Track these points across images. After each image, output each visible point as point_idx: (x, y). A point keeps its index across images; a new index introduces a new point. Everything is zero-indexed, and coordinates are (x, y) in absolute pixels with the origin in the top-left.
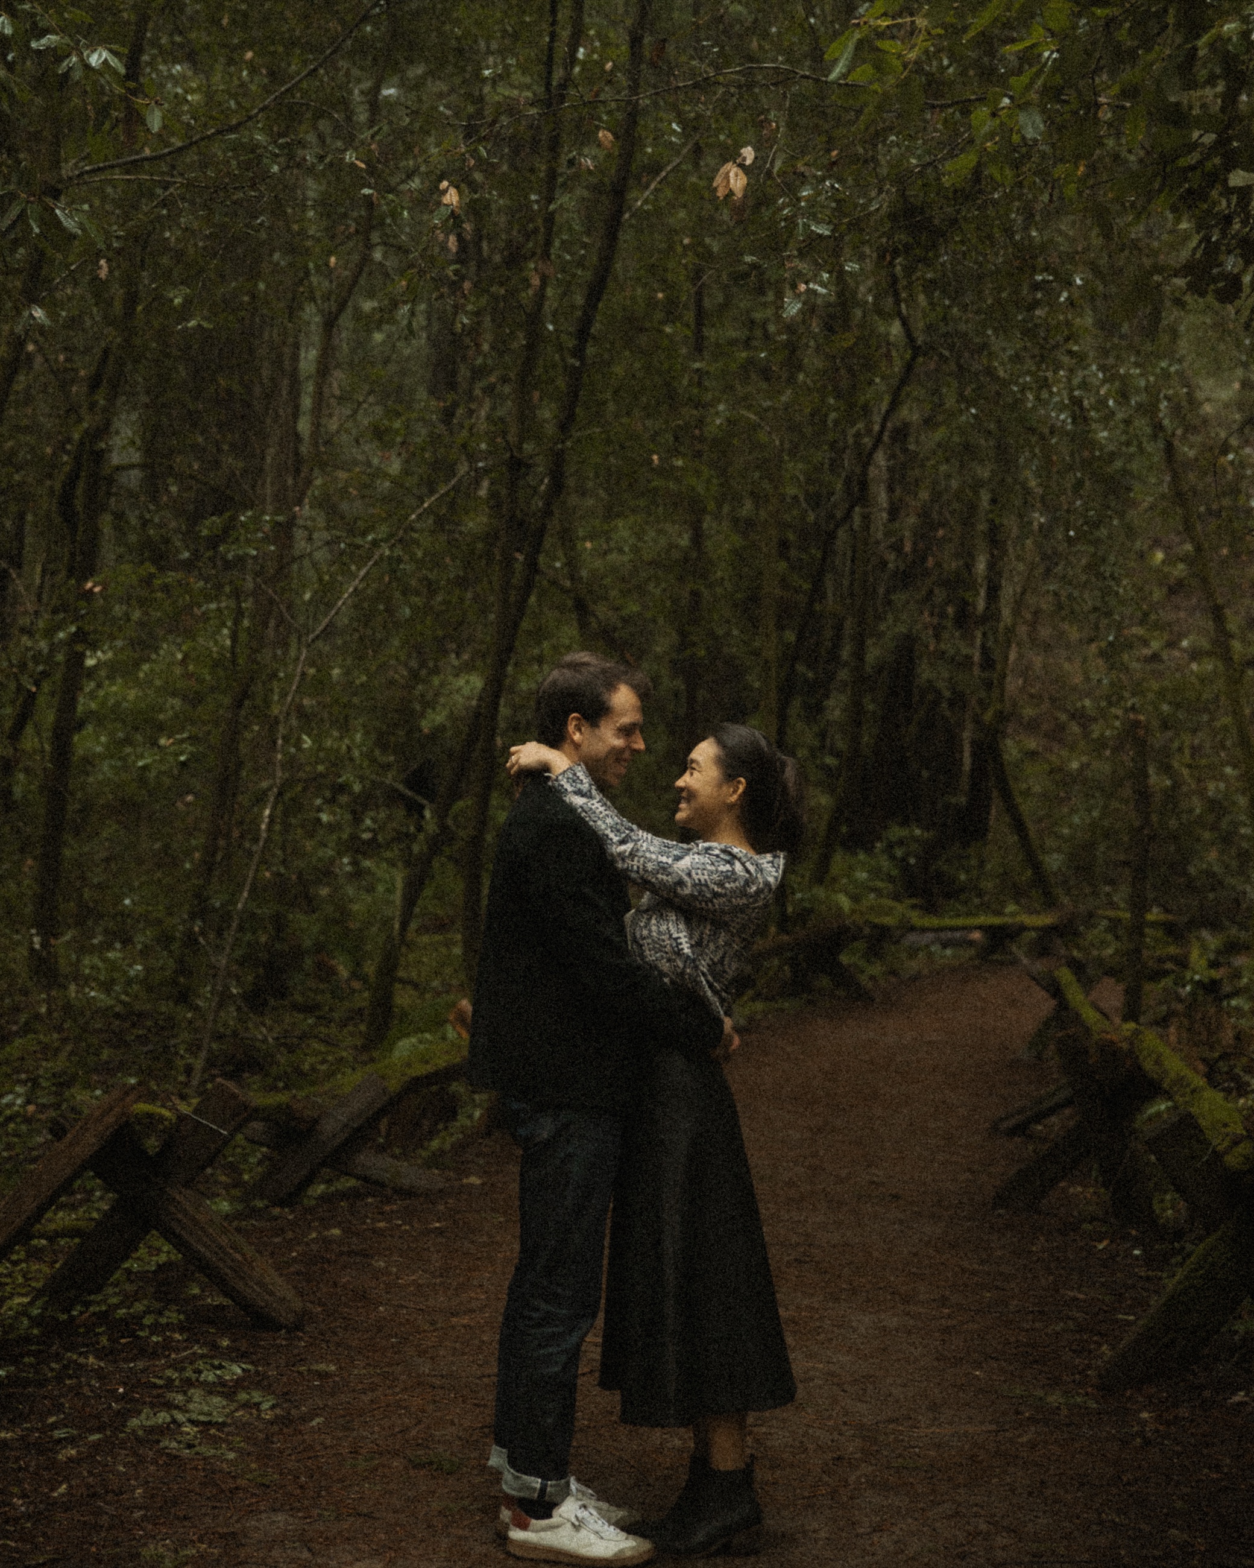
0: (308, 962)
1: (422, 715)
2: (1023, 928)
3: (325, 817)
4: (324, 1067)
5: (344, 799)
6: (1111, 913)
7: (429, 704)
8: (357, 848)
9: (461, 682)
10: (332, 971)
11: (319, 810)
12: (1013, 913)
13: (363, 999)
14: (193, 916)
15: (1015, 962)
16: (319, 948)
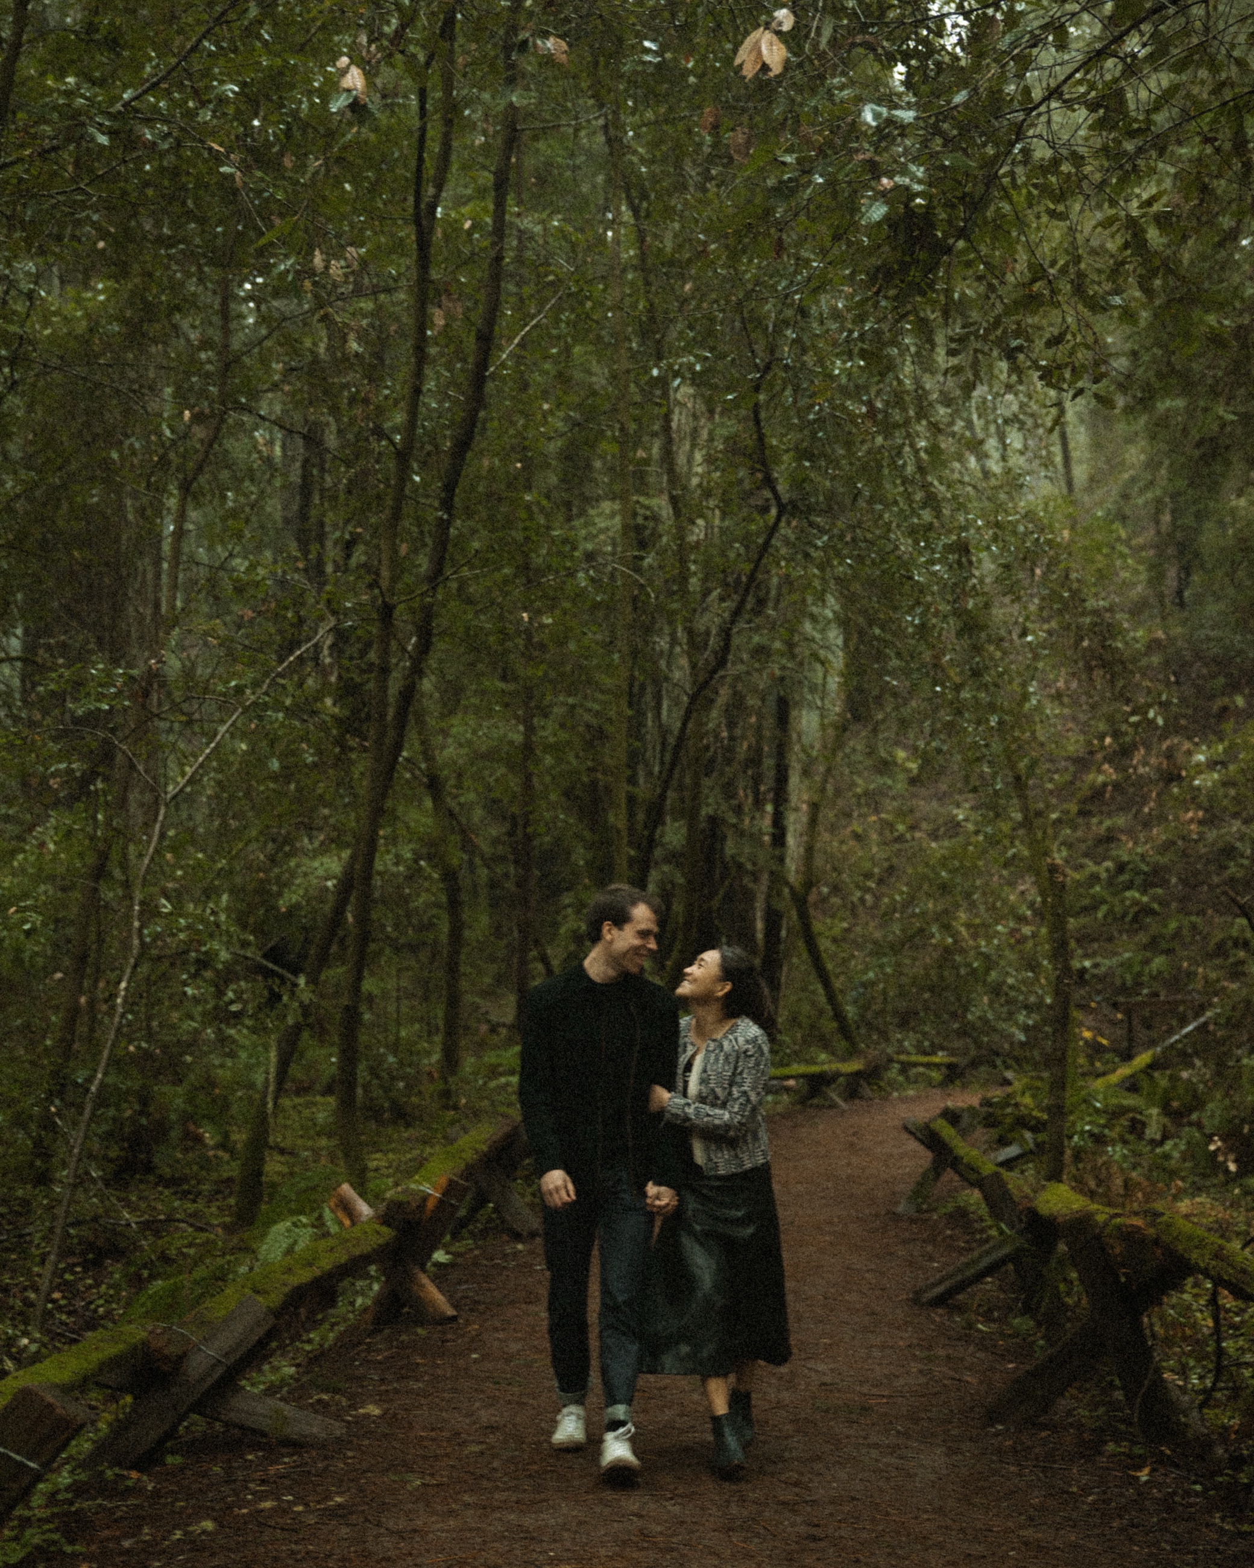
0: (175, 1134)
1: (280, 894)
2: (838, 1074)
3: (189, 991)
4: (192, 1251)
5: (208, 974)
6: (903, 1057)
7: (284, 885)
8: (222, 1016)
9: (316, 864)
10: (198, 1139)
11: (185, 984)
12: (824, 1062)
13: (232, 1169)
14: (51, 1094)
15: (833, 1106)
16: (187, 1118)
